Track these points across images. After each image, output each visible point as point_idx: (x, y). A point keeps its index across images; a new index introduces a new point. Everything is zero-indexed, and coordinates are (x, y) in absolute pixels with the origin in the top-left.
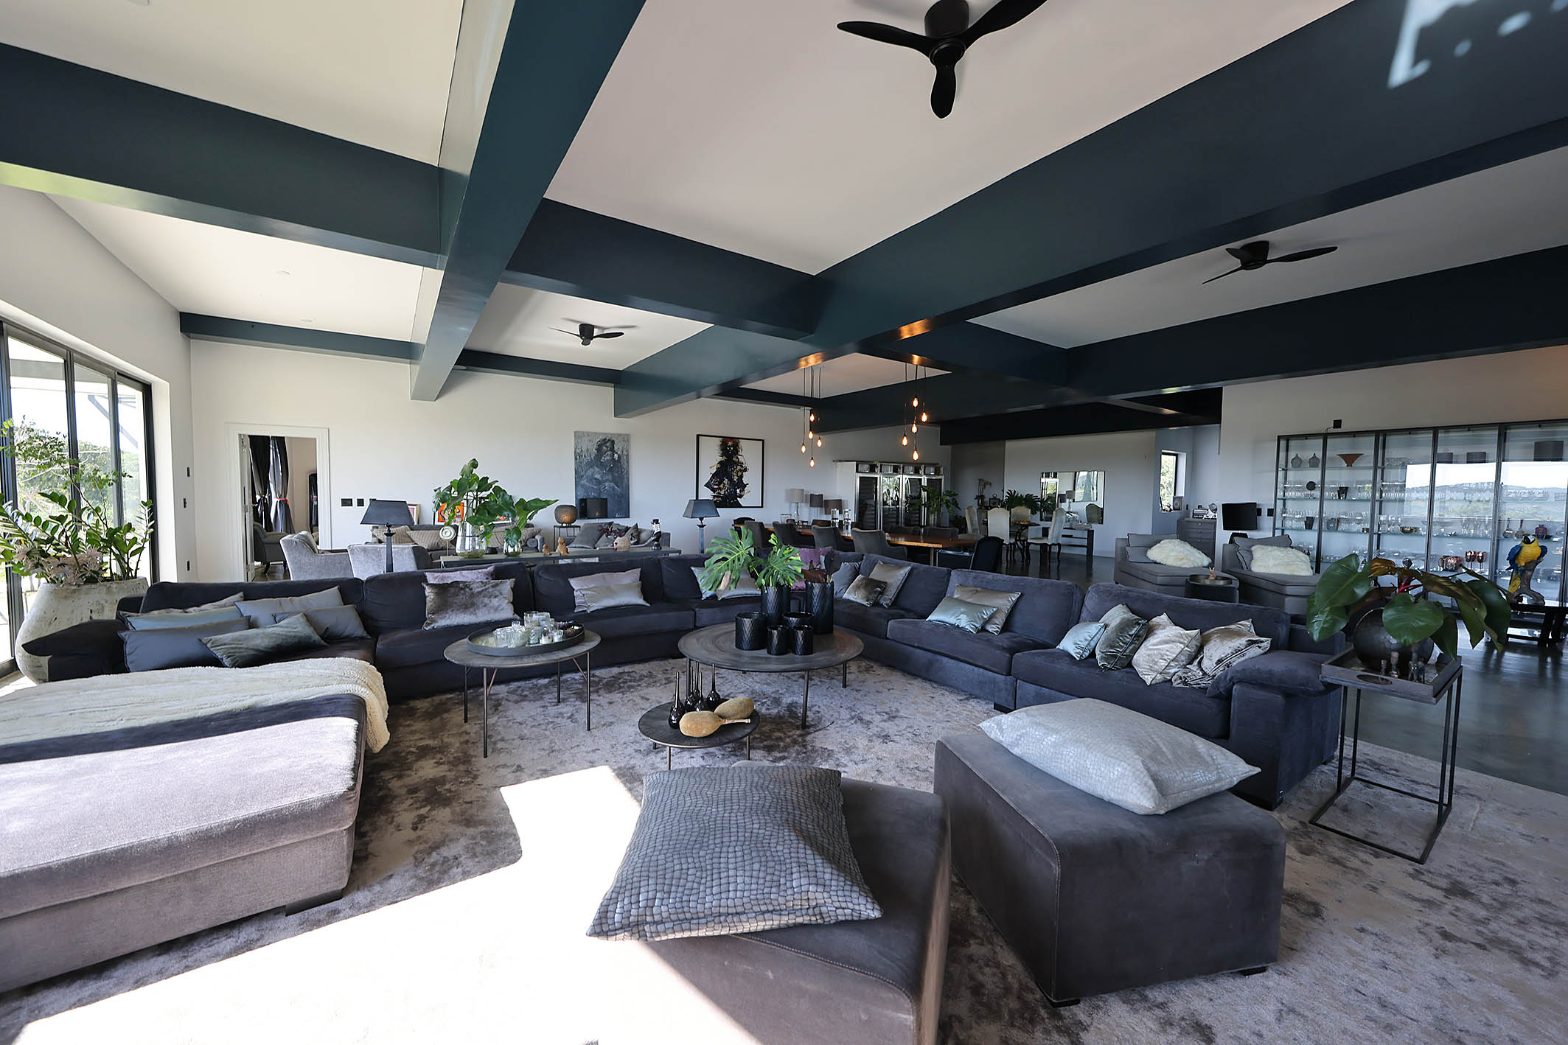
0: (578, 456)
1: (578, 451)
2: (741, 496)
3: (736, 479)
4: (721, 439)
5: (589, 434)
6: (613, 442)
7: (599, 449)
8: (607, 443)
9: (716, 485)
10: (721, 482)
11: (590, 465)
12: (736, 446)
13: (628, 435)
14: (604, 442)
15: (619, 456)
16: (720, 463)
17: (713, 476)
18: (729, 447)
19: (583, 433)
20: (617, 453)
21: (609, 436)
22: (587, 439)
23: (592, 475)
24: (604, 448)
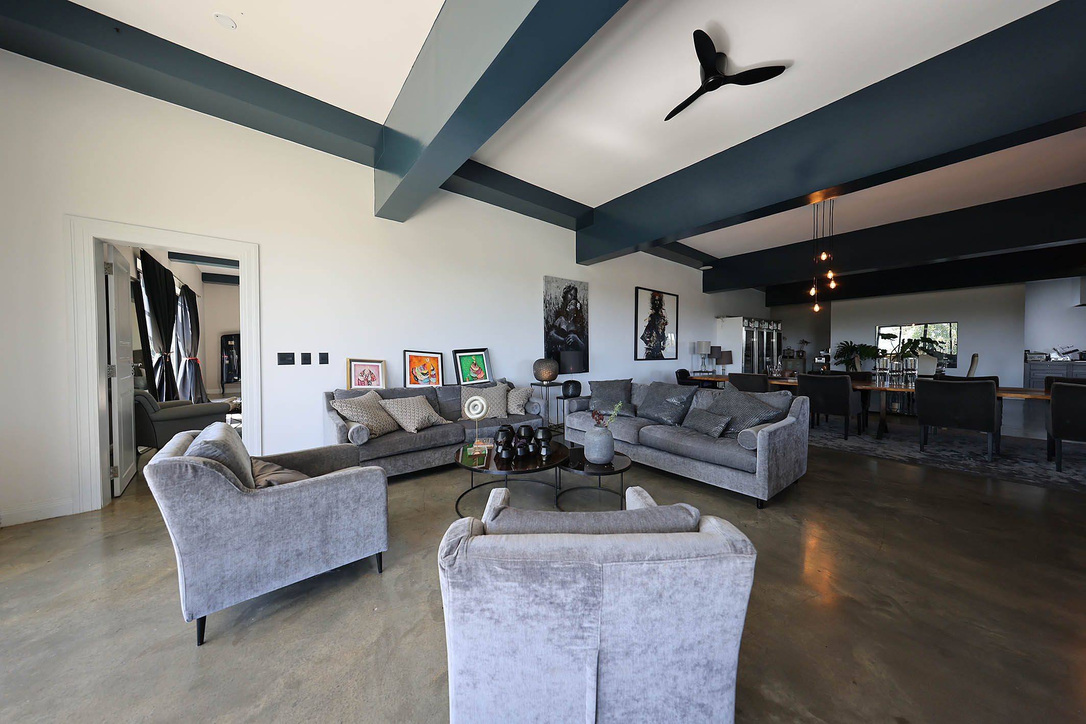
0: (547, 303)
1: (548, 298)
2: (663, 349)
3: (660, 332)
4: (652, 293)
5: (557, 280)
6: (576, 290)
7: (566, 297)
9: (648, 338)
10: (651, 335)
11: (558, 314)
12: (661, 300)
13: (588, 284)
14: (569, 289)
15: (581, 304)
16: (651, 316)
17: (646, 328)
18: (656, 300)
19: (552, 278)
20: (579, 302)
21: (573, 283)
22: (554, 285)
23: (560, 325)
24: (569, 296)
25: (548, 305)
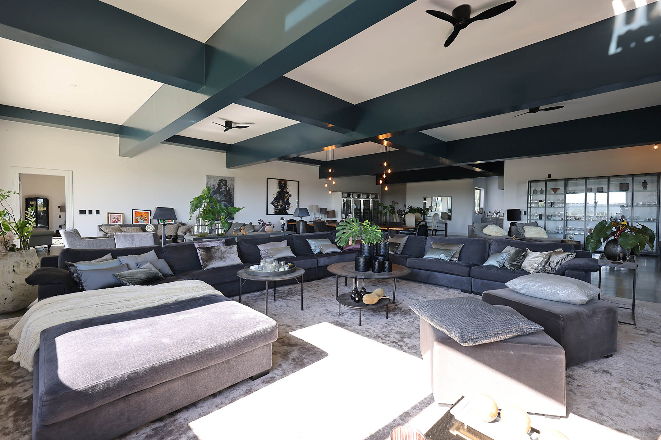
2: (288, 209)
3: (285, 200)
4: (278, 180)
5: (214, 177)
6: (226, 181)
7: (219, 184)
8: (223, 181)
9: (276, 203)
10: (278, 202)
11: (215, 193)
12: (285, 184)
13: (233, 178)
14: (221, 181)
15: (229, 188)
16: (278, 192)
17: (275, 199)
18: (282, 184)
19: (211, 176)
21: (224, 178)
22: (213, 179)
24: (222, 184)
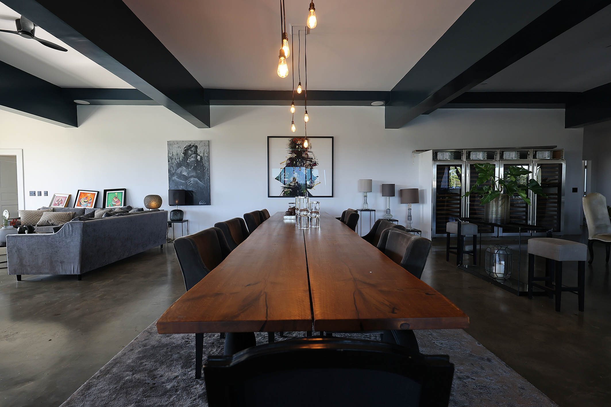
0: (170, 159)
2: (311, 187)
5: (178, 142)
6: (196, 147)
7: (185, 153)
8: (191, 148)
11: (179, 165)
13: (208, 142)
14: (189, 147)
15: (201, 157)
16: (290, 159)
18: (297, 145)
19: (174, 142)
20: (199, 155)
21: (193, 143)
22: (176, 146)
23: (181, 172)
24: (190, 152)
25: (170, 160)
